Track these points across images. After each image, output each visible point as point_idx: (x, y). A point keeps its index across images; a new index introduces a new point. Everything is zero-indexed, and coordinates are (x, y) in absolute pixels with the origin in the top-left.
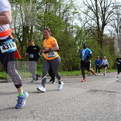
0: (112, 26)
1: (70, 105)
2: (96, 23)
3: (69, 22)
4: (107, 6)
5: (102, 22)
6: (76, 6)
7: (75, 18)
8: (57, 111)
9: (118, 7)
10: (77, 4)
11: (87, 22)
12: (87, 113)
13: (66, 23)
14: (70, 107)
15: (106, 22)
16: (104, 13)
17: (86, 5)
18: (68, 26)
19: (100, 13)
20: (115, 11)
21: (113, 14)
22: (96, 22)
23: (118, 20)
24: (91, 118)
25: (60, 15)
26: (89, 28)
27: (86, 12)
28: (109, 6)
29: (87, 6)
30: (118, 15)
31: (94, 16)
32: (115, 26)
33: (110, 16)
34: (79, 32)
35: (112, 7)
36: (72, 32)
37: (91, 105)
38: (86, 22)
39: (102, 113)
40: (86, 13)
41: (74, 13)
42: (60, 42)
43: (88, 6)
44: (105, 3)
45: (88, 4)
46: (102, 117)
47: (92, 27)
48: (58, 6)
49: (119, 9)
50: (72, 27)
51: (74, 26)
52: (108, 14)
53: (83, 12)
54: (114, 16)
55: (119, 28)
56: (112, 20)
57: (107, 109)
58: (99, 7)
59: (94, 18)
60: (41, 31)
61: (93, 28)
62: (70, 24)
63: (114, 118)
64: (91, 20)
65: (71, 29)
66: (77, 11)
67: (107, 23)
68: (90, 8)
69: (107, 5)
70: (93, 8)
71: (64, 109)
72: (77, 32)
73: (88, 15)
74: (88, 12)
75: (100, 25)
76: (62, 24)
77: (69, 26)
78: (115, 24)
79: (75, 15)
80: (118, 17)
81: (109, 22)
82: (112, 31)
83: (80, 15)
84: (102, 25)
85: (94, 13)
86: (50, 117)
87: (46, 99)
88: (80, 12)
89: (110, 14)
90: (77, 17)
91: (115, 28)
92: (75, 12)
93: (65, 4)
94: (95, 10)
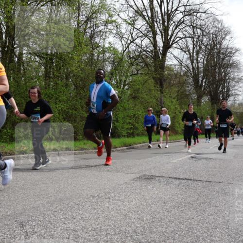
0: (182, 49)
1: (99, 207)
2: (152, 43)
3: (97, 40)
4: (173, 10)
5: (163, 42)
6: (112, 9)
7: (108, 33)
8: (75, 221)
9: (193, 13)
10: (113, 5)
11: (133, 40)
12: (134, 223)
13: (92, 42)
14: (100, 211)
15: (171, 41)
16: (166, 23)
17: (131, 6)
18: (96, 48)
19: (159, 24)
20: (187, 21)
21: (184, 25)
22: (150, 40)
23: (194, 38)
24: (141, 231)
25: (80, 25)
26: (137, 54)
27: (131, 21)
28: (176, 10)
29: (133, 8)
30: (193, 29)
31: (147, 30)
32: (189, 51)
33: (178, 29)
34: (117, 62)
35: (182, 12)
36: (104, 60)
37: (142, 206)
38: (131, 42)
39: (163, 221)
40: (132, 24)
41: (106, 22)
42: (79, 80)
43: (136, 8)
44: (168, 3)
45: (136, 4)
46: (164, 229)
47: (144, 51)
48: (75, 8)
49: (195, 17)
50: (104, 52)
51: (107, 48)
52: (175, 26)
53: (125, 20)
54: (186, 31)
55: (195, 53)
56: (181, 38)
57: (173, 212)
58: (157, 11)
59: (148, 34)
60: (40, 57)
61: (144, 53)
62: (100, 44)
63: (187, 229)
64: (141, 37)
65: (100, 55)
66: (114, 19)
67: (172, 44)
68: (138, 13)
69: (172, 8)
70: (145, 13)
71: (87, 215)
72: (114, 61)
73: (135, 26)
74: (136, 20)
75: (158, 48)
76: (82, 44)
77: (98, 49)
78: (187, 47)
79: (109, 27)
80: (194, 33)
81: (177, 42)
82: (182, 59)
83: (118, 26)
84: (163, 47)
85: (147, 23)
86: (59, 234)
87: (51, 196)
88: (119, 21)
89: (179, 27)
90: (114, 32)
91: (187, 53)
92: (109, 21)
93: (88, 5)
94: (148, 17)
